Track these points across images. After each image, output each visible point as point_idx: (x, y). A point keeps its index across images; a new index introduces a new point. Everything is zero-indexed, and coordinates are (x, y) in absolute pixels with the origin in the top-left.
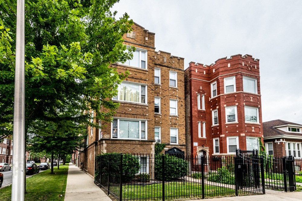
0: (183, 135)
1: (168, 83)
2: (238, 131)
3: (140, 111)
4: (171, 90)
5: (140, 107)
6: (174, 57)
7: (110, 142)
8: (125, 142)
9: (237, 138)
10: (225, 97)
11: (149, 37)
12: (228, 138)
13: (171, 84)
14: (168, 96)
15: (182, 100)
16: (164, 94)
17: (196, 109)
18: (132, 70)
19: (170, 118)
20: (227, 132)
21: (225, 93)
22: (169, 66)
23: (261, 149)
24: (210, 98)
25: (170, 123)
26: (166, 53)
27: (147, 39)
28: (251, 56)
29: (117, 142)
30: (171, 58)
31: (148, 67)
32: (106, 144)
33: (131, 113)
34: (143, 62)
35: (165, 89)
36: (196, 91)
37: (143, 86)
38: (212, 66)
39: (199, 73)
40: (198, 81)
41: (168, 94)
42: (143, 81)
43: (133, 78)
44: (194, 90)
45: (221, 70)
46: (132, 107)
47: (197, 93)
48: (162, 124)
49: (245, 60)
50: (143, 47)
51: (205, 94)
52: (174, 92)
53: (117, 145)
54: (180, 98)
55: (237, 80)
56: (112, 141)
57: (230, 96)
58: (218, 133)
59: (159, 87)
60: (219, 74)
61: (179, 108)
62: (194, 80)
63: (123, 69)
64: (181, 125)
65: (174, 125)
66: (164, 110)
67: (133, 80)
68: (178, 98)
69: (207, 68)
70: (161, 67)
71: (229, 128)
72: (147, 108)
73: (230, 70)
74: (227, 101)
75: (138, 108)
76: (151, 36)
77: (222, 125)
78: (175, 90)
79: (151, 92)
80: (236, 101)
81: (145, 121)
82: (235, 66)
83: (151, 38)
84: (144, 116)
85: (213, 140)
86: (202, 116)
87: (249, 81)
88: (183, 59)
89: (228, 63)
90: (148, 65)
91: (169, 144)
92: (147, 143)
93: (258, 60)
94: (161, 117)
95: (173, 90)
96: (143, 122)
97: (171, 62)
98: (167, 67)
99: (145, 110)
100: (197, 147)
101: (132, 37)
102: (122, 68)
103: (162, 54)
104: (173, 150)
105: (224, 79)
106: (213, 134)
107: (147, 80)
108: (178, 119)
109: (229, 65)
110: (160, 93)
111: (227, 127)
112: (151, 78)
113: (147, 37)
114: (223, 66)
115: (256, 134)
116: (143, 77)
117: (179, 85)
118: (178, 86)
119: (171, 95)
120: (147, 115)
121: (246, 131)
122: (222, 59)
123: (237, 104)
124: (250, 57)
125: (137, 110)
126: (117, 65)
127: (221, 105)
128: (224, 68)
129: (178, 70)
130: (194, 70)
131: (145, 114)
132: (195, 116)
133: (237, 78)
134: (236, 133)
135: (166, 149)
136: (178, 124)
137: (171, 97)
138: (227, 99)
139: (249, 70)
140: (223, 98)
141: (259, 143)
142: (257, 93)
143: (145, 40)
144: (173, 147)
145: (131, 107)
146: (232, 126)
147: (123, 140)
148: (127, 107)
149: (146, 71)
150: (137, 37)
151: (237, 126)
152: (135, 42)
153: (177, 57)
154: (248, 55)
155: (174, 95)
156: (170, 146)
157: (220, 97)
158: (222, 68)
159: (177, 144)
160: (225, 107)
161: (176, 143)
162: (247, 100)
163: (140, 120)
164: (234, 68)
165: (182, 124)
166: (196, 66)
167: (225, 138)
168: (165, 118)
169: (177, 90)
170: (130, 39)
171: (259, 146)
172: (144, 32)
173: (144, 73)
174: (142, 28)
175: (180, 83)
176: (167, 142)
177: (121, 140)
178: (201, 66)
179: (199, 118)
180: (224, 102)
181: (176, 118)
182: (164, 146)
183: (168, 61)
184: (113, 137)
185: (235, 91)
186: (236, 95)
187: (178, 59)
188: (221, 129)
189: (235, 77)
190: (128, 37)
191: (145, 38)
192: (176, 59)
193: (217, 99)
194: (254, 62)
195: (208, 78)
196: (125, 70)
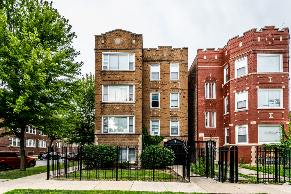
0: (185, 127)
1: (168, 77)
2: (247, 119)
3: (127, 109)
4: (171, 83)
5: (127, 105)
6: (176, 49)
7: (101, 136)
8: (113, 135)
9: (247, 126)
10: (235, 82)
11: (136, 39)
12: (237, 128)
13: (172, 77)
14: (168, 90)
15: (185, 92)
16: (164, 88)
17: (203, 99)
18: (119, 73)
19: (170, 110)
20: (236, 121)
21: (236, 77)
22: (170, 59)
23: (283, 138)
24: (222, 84)
25: (170, 116)
26: (166, 47)
27: (134, 41)
28: (274, 27)
29: (107, 136)
30: (172, 50)
31: (136, 67)
32: (97, 138)
33: (118, 111)
34: (131, 63)
35: (165, 84)
36: (203, 79)
37: (131, 86)
38: (225, 48)
39: (208, 59)
40: (207, 68)
41: (168, 88)
42: (130, 81)
43: (120, 80)
44: (201, 78)
45: (231, 51)
46: (120, 106)
47: (205, 81)
48: (160, 117)
49: (262, 34)
50: (130, 50)
51: (216, 81)
52: (175, 85)
53: (107, 138)
54: (182, 90)
55: (249, 60)
56: (103, 136)
57: (241, 79)
58: (228, 122)
59: (158, 82)
60: (229, 57)
61: (181, 100)
62: (201, 68)
63: (112, 74)
64: (183, 117)
65: (174, 117)
66: (164, 103)
67: (121, 82)
68: (179, 90)
69: (220, 52)
70: (160, 62)
71: (238, 116)
72: (134, 105)
73: (242, 50)
74: (237, 86)
75: (126, 106)
76: (138, 38)
77: (231, 113)
78: (176, 83)
79: (138, 90)
80: (247, 85)
81: (133, 117)
82: (248, 44)
83: (138, 39)
84: (131, 112)
85: (224, 129)
86: (210, 105)
87: (269, 58)
88: (187, 49)
89: (240, 42)
90: (136, 66)
91: (168, 136)
92: (134, 136)
93: (287, 29)
94: (159, 110)
95: (174, 83)
96: (131, 118)
97: (171, 55)
98: (167, 61)
99: (132, 107)
100: (204, 138)
101: (119, 44)
102: (110, 73)
103: (161, 50)
104: (173, 141)
105: (235, 61)
106: (224, 123)
107: (134, 79)
108: (179, 111)
109: (241, 44)
110: (159, 88)
111: (236, 115)
112: (138, 77)
113: (134, 40)
114: (234, 46)
115: (276, 121)
116: (130, 77)
117: (181, 76)
118: (180, 78)
119: (171, 89)
120: (134, 111)
121: (259, 118)
122: (233, 39)
123: (248, 88)
124: (272, 28)
125: (124, 107)
126: (106, 72)
127: (231, 91)
128: (236, 48)
129: (180, 61)
130: (202, 57)
131: (132, 111)
132: (202, 107)
133: (249, 58)
134: (245, 121)
135: (165, 140)
136: (179, 116)
137: (172, 90)
138: (237, 83)
139: (269, 45)
140: (233, 83)
141: (281, 131)
142: (281, 71)
143: (132, 44)
144: (174, 138)
145: (118, 106)
146: (241, 114)
147: (111, 134)
148: (115, 106)
149: (133, 72)
150: (124, 42)
151: (247, 113)
152: (122, 48)
153: (179, 49)
154: (267, 27)
155: (175, 88)
156: (169, 138)
157: (230, 83)
158: (233, 50)
159: (179, 135)
160: (235, 93)
161: (177, 134)
162: (262, 82)
163: (128, 116)
164: (246, 47)
165: (185, 115)
166: (204, 53)
167: (234, 127)
168: (165, 112)
169: (179, 83)
170: (117, 46)
171: (281, 134)
172: (131, 36)
173: (131, 74)
174: (129, 32)
175: (182, 74)
176: (166, 134)
177: (110, 134)
178: (212, 51)
179: (207, 107)
180: (233, 88)
181: (177, 110)
182: (162, 138)
183: (168, 55)
184: (104, 132)
185: (247, 74)
186: (247, 79)
187: (181, 50)
188: (230, 118)
189: (247, 57)
190: (115, 45)
191: (132, 41)
192: (178, 50)
193: (228, 85)
194: (279, 33)
195: (222, 63)
196: (113, 74)
